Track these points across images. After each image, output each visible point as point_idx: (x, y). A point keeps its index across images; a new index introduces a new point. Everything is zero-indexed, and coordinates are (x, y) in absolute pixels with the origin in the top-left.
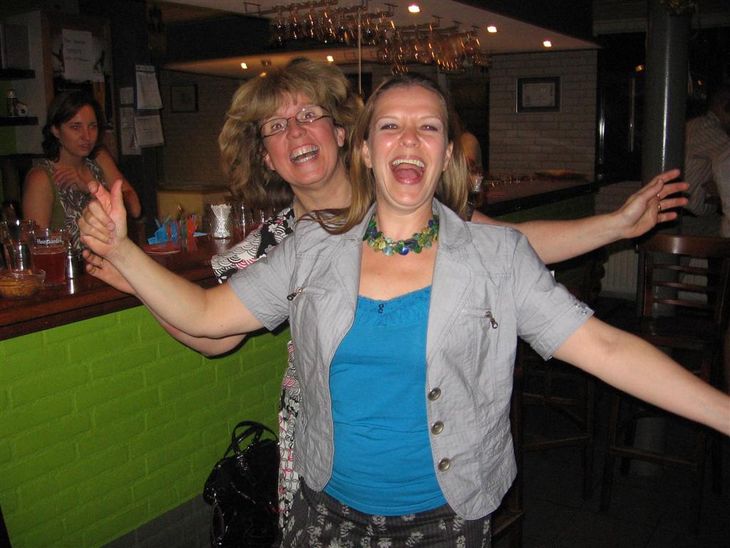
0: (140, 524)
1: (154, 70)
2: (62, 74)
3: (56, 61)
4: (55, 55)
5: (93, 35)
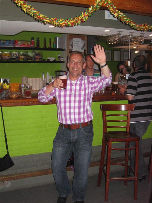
0: (39, 153)
2: (72, 50)
3: (71, 47)
4: (70, 45)
5: (82, 39)
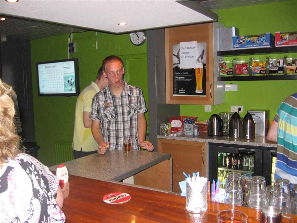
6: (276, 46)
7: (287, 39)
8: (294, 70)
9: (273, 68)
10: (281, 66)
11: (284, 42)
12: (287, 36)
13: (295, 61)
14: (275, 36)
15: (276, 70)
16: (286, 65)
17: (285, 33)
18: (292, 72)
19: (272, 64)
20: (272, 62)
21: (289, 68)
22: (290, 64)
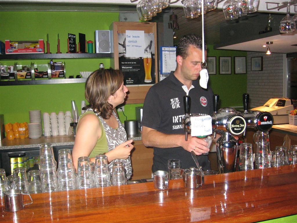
1: (175, 50)
2: (124, 54)
3: (121, 49)
5: (145, 32)
6: (7, 53)
7: (17, 47)
8: (25, 76)
9: (4, 74)
10: (12, 72)
11: (14, 49)
12: (17, 44)
13: (25, 68)
14: (5, 44)
15: (8, 76)
16: (17, 72)
17: (15, 41)
18: (22, 78)
19: (3, 70)
20: (3, 69)
21: (19, 74)
22: (20, 71)
